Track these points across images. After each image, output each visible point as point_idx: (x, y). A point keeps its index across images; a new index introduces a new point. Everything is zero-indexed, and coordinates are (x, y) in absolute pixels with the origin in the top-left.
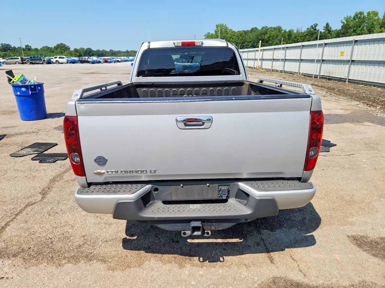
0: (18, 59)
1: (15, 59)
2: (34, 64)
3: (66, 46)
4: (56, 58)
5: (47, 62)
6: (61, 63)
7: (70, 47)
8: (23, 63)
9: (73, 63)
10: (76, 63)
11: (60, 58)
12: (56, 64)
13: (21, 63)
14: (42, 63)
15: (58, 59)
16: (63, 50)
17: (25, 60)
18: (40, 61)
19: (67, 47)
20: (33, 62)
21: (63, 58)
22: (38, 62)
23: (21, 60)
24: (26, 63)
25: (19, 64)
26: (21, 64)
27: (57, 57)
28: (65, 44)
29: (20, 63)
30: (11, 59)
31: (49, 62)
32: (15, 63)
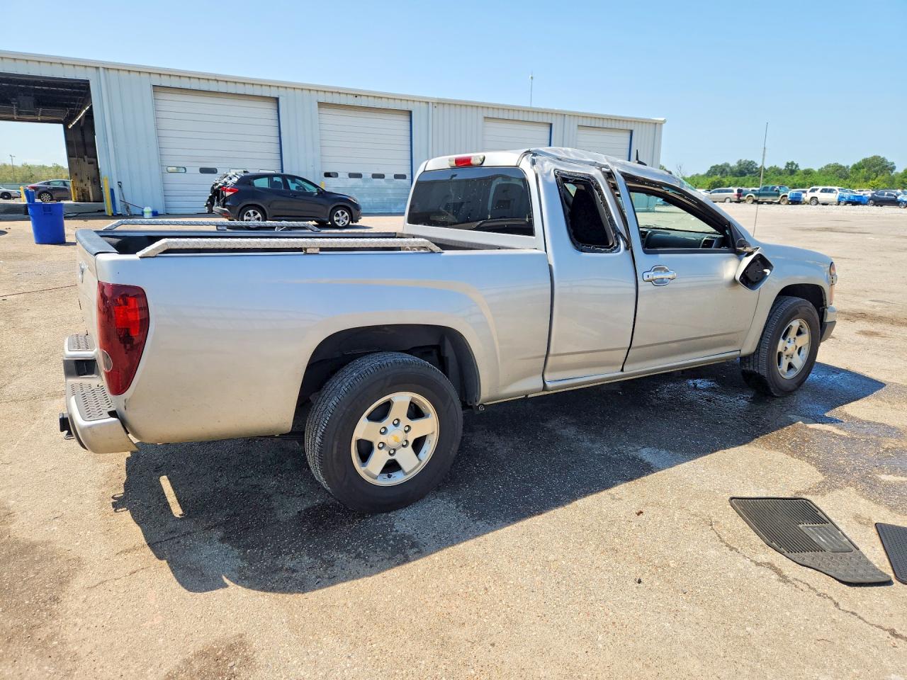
0: (732, 191)
1: (727, 191)
2: (762, 203)
3: (887, 162)
4: (813, 191)
5: (790, 201)
6: (823, 204)
7: (896, 165)
8: (739, 202)
9: (854, 203)
10: (861, 204)
11: (824, 191)
12: (809, 206)
13: (736, 200)
14: (779, 203)
15: (816, 194)
16: (875, 172)
17: (745, 195)
18: (776, 198)
19: (887, 166)
20: (761, 199)
21: (830, 191)
22: (770, 199)
23: (738, 195)
24: (744, 201)
25: (731, 202)
26: (736, 202)
27: (817, 189)
28: (883, 159)
29: (733, 200)
30: (719, 191)
31: (796, 201)
32: (723, 200)
